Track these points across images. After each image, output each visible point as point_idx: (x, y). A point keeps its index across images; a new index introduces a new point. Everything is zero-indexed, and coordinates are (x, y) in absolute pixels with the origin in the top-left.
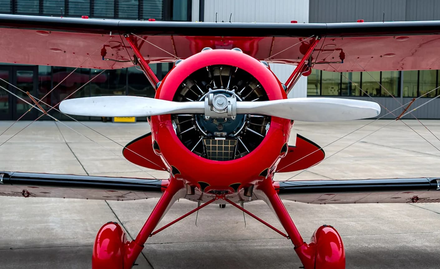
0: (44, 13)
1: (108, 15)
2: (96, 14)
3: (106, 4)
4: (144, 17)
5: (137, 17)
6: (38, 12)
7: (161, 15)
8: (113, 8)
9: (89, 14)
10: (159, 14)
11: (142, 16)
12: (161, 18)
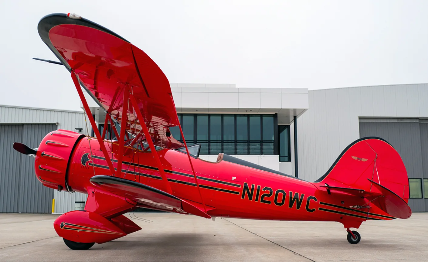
0: (211, 153)
1: (242, 153)
2: (238, 152)
3: (243, 147)
4: (264, 153)
5: (260, 153)
6: (208, 153)
7: (273, 152)
8: (247, 149)
9: (234, 153)
10: (272, 151)
11: (263, 152)
12: (273, 153)
